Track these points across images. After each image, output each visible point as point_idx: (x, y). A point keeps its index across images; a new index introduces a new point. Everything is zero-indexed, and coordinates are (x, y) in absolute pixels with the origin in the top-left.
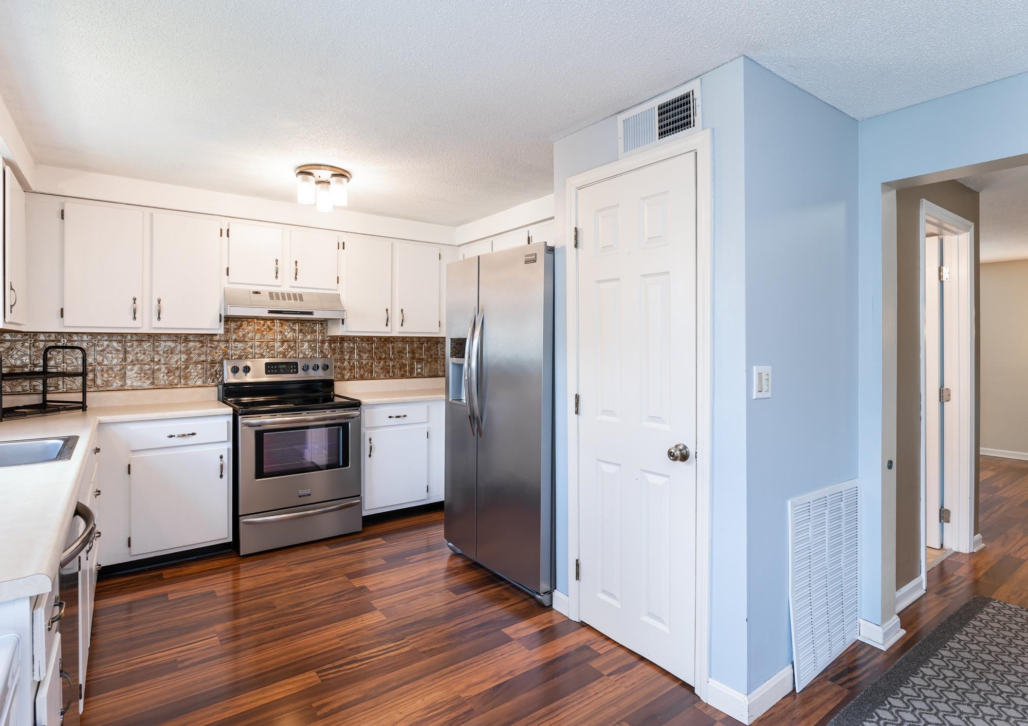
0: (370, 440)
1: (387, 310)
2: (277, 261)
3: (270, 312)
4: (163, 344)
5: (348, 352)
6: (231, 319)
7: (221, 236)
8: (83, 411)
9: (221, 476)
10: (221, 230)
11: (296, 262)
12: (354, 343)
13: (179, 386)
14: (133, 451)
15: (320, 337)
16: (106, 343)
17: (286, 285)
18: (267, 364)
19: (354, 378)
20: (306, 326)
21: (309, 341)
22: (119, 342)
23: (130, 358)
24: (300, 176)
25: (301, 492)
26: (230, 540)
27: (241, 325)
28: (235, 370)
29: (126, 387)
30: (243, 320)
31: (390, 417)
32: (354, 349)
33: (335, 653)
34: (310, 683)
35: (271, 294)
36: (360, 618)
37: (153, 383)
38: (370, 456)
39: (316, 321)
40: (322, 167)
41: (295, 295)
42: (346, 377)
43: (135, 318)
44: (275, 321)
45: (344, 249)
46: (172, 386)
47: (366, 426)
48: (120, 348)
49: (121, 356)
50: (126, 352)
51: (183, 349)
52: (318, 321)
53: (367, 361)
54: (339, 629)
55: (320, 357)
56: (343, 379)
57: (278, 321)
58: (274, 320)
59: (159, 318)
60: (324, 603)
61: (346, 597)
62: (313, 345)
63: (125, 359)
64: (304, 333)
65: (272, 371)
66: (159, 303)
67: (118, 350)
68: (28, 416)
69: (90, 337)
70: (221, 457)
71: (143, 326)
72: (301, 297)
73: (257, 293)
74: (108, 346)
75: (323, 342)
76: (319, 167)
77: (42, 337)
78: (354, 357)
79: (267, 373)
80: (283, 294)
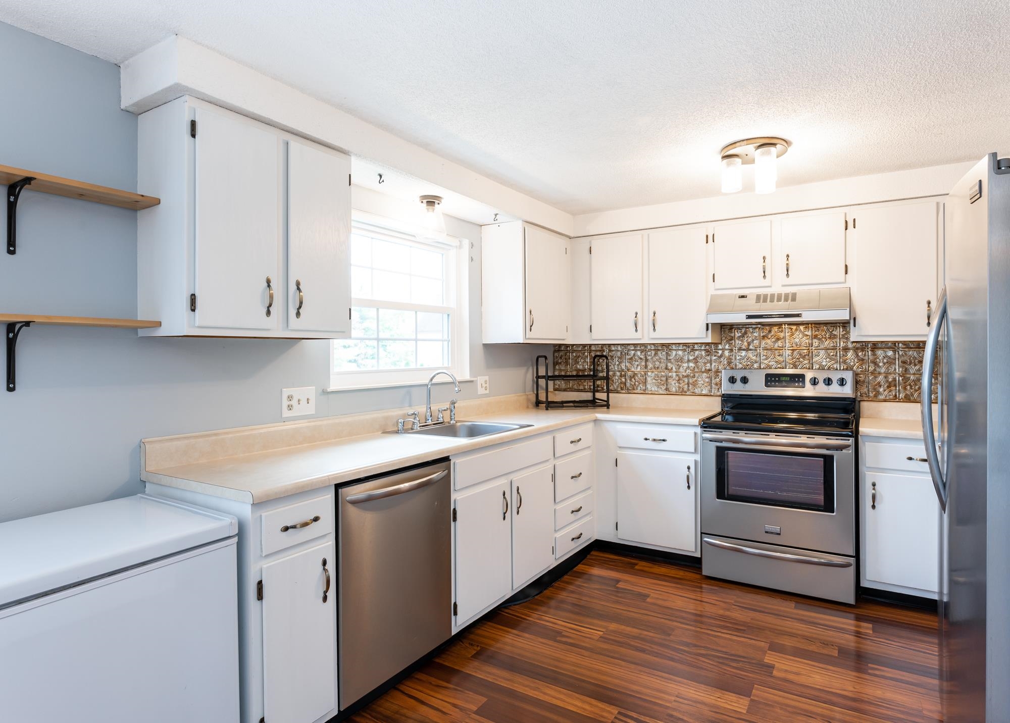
0: (874, 485)
1: (929, 303)
2: (764, 258)
3: (749, 317)
4: (674, 352)
5: (884, 364)
7: (707, 242)
8: (607, 408)
9: (689, 487)
10: (707, 236)
11: (788, 256)
12: (894, 351)
13: (688, 393)
14: (620, 447)
15: (842, 343)
16: (633, 352)
17: (777, 285)
18: (767, 376)
19: (895, 399)
20: (823, 330)
21: (826, 349)
22: (642, 351)
23: (650, 365)
24: (726, 161)
25: (769, 527)
26: (700, 557)
27: (746, 333)
28: (732, 380)
29: (647, 392)
30: (747, 326)
31: (910, 459)
32: (895, 359)
33: (647, 705)
34: (603, 717)
35: (758, 297)
36: (722, 693)
37: (667, 389)
38: (874, 507)
39: (836, 323)
41: (787, 296)
42: (881, 397)
43: (636, 330)
44: (783, 327)
45: (854, 227)
46: (682, 393)
47: (867, 466)
48: (642, 357)
49: (643, 364)
50: (647, 360)
51: (691, 358)
52: (839, 323)
53: (917, 376)
54: (688, 690)
55: (842, 368)
56: (876, 398)
57: (786, 326)
58: (781, 325)
59: (654, 329)
60: (711, 658)
61: (740, 665)
62: (832, 354)
63: (646, 367)
64: (819, 339)
65: (773, 383)
66: (654, 315)
67: (641, 359)
68: (564, 408)
69: (623, 347)
70: (689, 468)
71: (643, 336)
72: (794, 297)
73: (743, 297)
74: (634, 355)
75: (846, 349)
78: (895, 369)
79: (766, 385)
80: (772, 296)
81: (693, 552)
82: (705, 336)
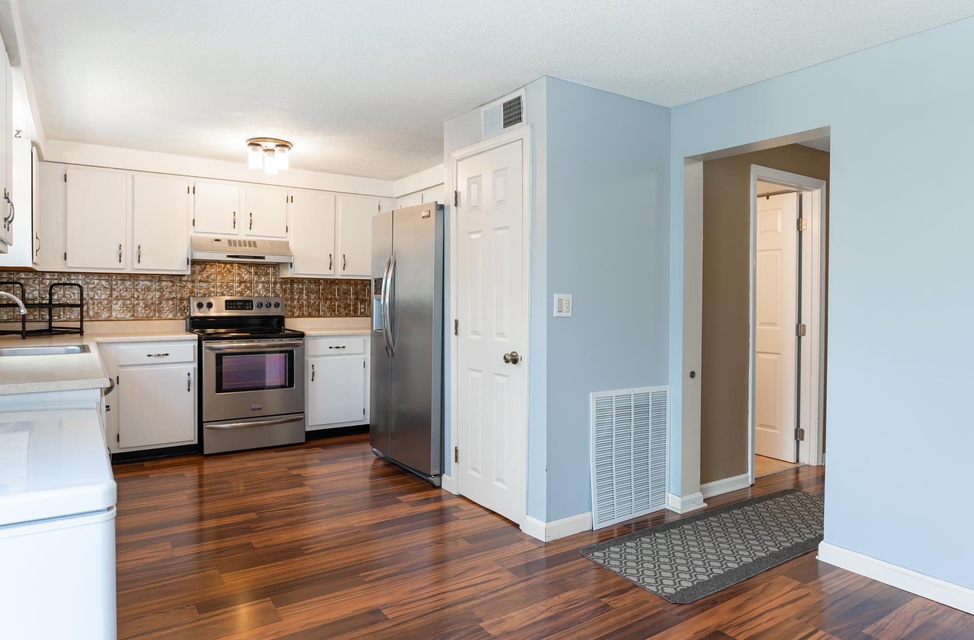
0: (313, 366)
1: (330, 256)
2: (234, 213)
3: (229, 256)
4: (141, 283)
5: (297, 293)
6: (196, 263)
7: (188, 193)
8: (81, 335)
9: (189, 390)
10: (188, 188)
11: (251, 214)
12: (303, 285)
13: (154, 318)
14: (121, 366)
15: (273, 279)
16: (96, 282)
17: (242, 234)
18: (227, 301)
19: (303, 316)
20: (261, 269)
21: (263, 282)
22: (107, 280)
23: (115, 294)
24: (251, 147)
25: (253, 406)
26: (196, 442)
27: (205, 268)
28: (200, 305)
29: (112, 318)
30: (207, 263)
31: (331, 348)
32: (303, 290)
35: (230, 242)
37: (133, 316)
38: (313, 380)
39: (269, 265)
40: (267, 140)
41: (249, 242)
42: (296, 315)
43: (120, 261)
44: (234, 265)
45: (292, 202)
46: (148, 318)
47: (309, 355)
48: (107, 286)
49: (108, 292)
50: (112, 289)
51: (158, 288)
52: (272, 265)
53: (315, 300)
55: (273, 296)
56: (293, 316)
57: (236, 265)
58: (233, 263)
59: (139, 261)
61: (284, 479)
62: (266, 286)
63: (111, 295)
64: (258, 275)
65: (231, 307)
66: (139, 249)
67: (106, 288)
68: (43, 336)
69: (84, 277)
70: (189, 374)
71: (126, 267)
72: (254, 244)
73: (218, 240)
74: (98, 284)
75: (275, 283)
76: (265, 140)
77: (48, 276)
78: (303, 297)
79: (226, 309)
80: (240, 242)
81: (193, 440)
82: (186, 269)
